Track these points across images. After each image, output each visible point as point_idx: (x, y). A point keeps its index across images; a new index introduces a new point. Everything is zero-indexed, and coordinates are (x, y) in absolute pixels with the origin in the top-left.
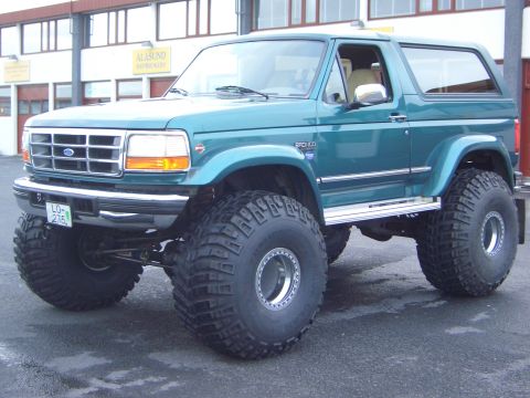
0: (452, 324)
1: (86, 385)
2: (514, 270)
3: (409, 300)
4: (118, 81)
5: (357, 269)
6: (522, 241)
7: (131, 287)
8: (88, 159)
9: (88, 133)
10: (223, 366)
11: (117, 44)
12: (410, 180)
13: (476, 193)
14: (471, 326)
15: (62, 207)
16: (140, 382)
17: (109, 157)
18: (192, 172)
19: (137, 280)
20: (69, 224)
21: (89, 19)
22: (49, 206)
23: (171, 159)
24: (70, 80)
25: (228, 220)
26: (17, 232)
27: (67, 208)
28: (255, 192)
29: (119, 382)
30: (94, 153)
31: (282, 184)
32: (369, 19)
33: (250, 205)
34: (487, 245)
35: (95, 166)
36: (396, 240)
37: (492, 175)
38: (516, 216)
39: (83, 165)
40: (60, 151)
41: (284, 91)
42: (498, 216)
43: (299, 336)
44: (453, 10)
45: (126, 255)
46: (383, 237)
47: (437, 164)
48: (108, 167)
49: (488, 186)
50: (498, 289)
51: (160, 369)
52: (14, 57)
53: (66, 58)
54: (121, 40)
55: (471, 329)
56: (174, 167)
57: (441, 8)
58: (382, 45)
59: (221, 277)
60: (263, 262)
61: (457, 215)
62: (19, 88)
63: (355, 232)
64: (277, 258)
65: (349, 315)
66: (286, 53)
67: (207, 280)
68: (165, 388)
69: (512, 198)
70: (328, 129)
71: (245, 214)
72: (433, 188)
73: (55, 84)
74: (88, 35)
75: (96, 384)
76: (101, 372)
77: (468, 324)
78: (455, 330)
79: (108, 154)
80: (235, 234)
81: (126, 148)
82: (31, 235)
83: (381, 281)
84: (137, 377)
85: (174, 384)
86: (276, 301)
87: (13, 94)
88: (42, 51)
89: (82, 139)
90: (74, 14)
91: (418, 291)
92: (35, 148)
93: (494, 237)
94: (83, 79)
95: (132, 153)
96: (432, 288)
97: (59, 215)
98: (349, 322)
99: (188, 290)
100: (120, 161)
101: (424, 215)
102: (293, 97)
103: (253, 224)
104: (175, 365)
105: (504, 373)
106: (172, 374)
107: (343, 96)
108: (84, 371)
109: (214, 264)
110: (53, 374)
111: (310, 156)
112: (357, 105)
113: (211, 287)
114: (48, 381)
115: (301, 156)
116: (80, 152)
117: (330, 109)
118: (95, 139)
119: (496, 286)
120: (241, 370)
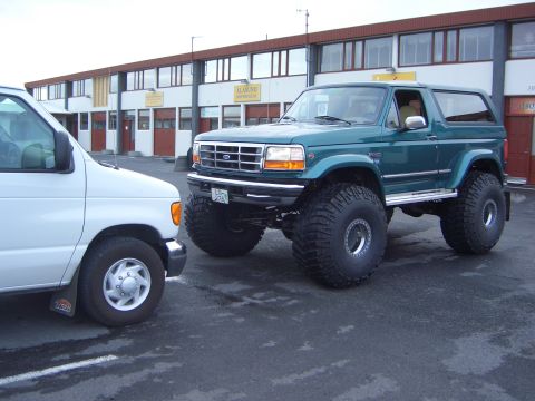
0: (464, 271)
1: (241, 301)
2: (502, 238)
3: (435, 256)
4: (223, 106)
5: (398, 235)
6: (508, 219)
7: (256, 243)
8: (239, 161)
9: (240, 145)
10: (323, 291)
11: (223, 81)
12: (438, 178)
13: (480, 187)
14: (476, 271)
15: (222, 191)
16: (274, 300)
17: (254, 160)
18: (306, 171)
19: (260, 238)
20: (227, 202)
21: (204, 65)
22: (213, 190)
23: (294, 163)
24: (190, 105)
25: (329, 201)
26: (187, 206)
27: (226, 192)
28: (344, 184)
29: (261, 299)
30: (243, 158)
31: (359, 179)
32: (399, 66)
33: (342, 192)
34: (486, 221)
35: (244, 166)
36: (426, 217)
37: (490, 176)
38: (504, 203)
39: (236, 165)
40: (220, 156)
41: (360, 120)
42: (493, 202)
43: (370, 275)
44: (457, 62)
45: (258, 222)
46: (417, 215)
47: (455, 168)
48: (252, 167)
49: (487, 182)
50: (492, 250)
51: (284, 292)
52: (153, 90)
53: (189, 91)
54: (226, 78)
55: (476, 274)
56: (296, 168)
57: (449, 60)
58: (421, 90)
59: (324, 236)
60: (350, 228)
61: (467, 201)
62: (155, 111)
63: (398, 211)
64: (357, 226)
65: (398, 263)
66: (361, 94)
67: (315, 238)
68: (290, 303)
69: (502, 191)
70: (387, 144)
71: (339, 197)
72: (452, 183)
73: (180, 108)
74: (204, 75)
75: (247, 300)
76: (249, 293)
77: (473, 271)
78: (466, 274)
79: (253, 158)
80: (333, 210)
81: (265, 156)
82: (197, 208)
83: (415, 243)
84: (271, 297)
85: (294, 301)
86: (356, 252)
87: (151, 114)
88: (172, 86)
89: (236, 149)
90: (194, 61)
91: (440, 250)
92: (202, 154)
93: (490, 216)
94: (200, 105)
95: (269, 158)
96: (449, 248)
97: (220, 196)
98: (399, 268)
99: (303, 244)
100: (261, 163)
101: (446, 201)
102: (366, 124)
103: (344, 204)
104: (293, 291)
105: (499, 299)
106: (293, 296)
107: (397, 124)
108: (238, 292)
109: (320, 228)
110: (219, 293)
111: (378, 161)
112: (406, 129)
113: (318, 243)
114: (218, 298)
115: (372, 161)
116: (235, 157)
117: (389, 131)
118: (243, 149)
119: (491, 247)
120: (335, 294)
